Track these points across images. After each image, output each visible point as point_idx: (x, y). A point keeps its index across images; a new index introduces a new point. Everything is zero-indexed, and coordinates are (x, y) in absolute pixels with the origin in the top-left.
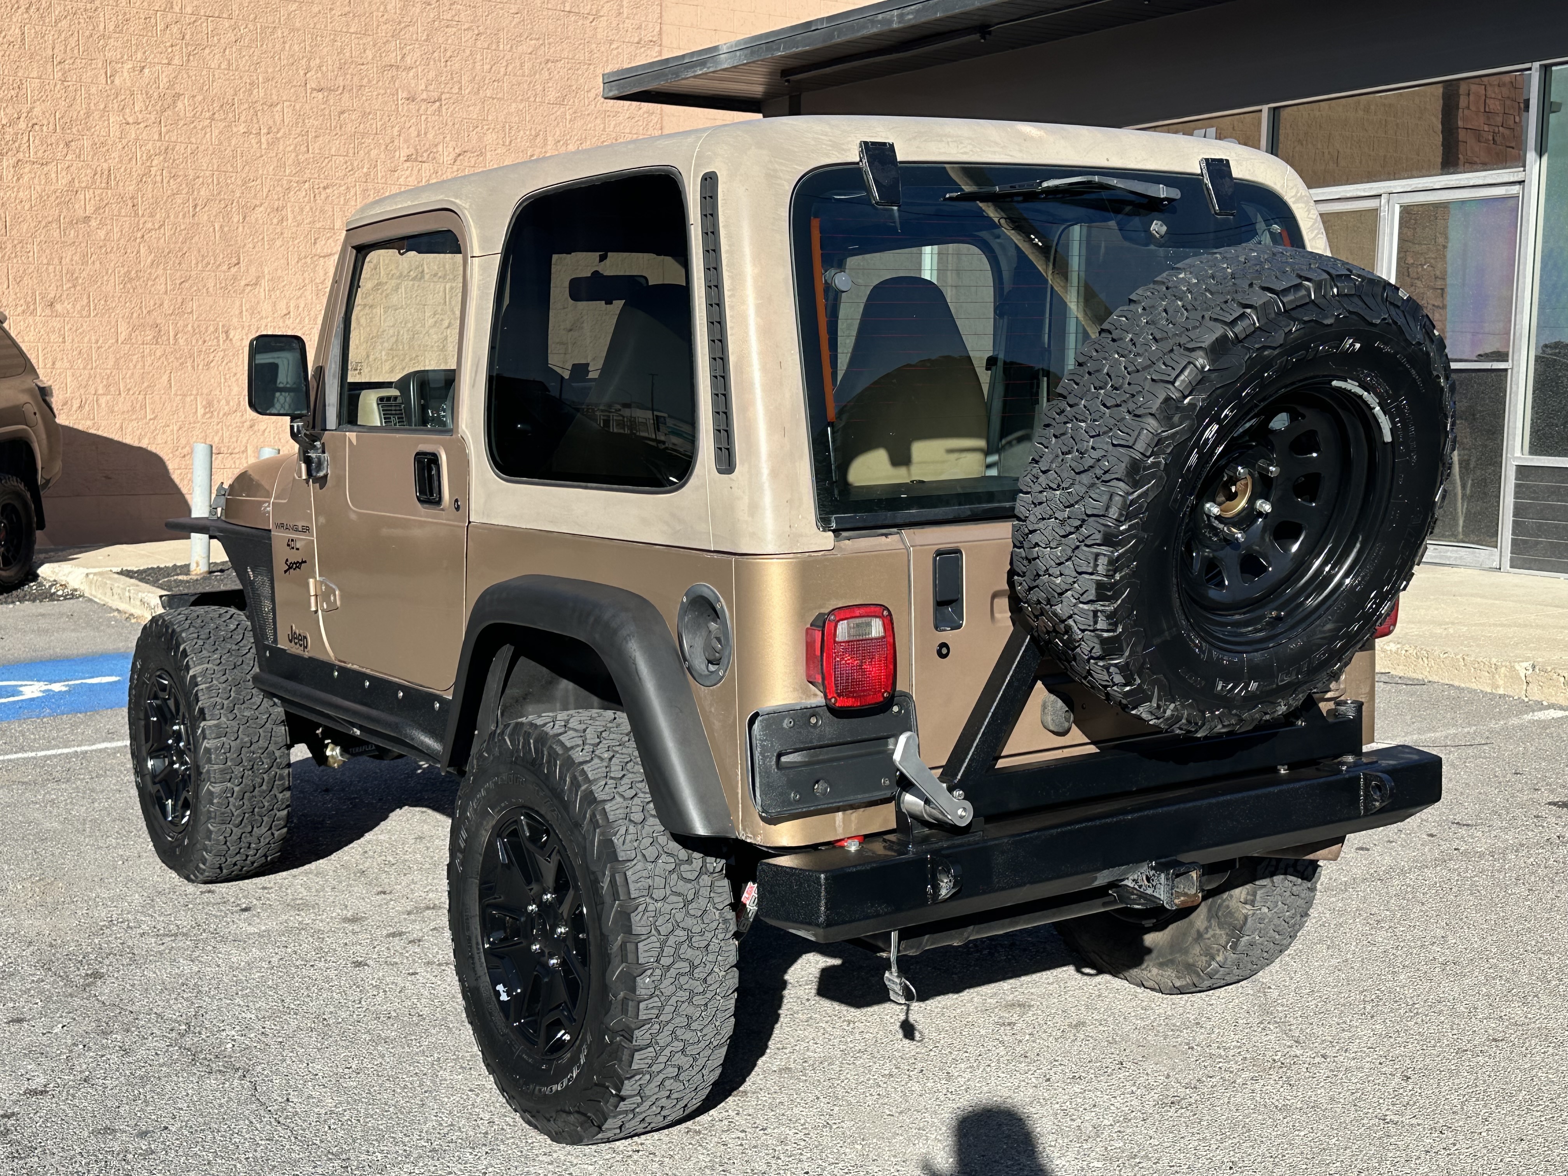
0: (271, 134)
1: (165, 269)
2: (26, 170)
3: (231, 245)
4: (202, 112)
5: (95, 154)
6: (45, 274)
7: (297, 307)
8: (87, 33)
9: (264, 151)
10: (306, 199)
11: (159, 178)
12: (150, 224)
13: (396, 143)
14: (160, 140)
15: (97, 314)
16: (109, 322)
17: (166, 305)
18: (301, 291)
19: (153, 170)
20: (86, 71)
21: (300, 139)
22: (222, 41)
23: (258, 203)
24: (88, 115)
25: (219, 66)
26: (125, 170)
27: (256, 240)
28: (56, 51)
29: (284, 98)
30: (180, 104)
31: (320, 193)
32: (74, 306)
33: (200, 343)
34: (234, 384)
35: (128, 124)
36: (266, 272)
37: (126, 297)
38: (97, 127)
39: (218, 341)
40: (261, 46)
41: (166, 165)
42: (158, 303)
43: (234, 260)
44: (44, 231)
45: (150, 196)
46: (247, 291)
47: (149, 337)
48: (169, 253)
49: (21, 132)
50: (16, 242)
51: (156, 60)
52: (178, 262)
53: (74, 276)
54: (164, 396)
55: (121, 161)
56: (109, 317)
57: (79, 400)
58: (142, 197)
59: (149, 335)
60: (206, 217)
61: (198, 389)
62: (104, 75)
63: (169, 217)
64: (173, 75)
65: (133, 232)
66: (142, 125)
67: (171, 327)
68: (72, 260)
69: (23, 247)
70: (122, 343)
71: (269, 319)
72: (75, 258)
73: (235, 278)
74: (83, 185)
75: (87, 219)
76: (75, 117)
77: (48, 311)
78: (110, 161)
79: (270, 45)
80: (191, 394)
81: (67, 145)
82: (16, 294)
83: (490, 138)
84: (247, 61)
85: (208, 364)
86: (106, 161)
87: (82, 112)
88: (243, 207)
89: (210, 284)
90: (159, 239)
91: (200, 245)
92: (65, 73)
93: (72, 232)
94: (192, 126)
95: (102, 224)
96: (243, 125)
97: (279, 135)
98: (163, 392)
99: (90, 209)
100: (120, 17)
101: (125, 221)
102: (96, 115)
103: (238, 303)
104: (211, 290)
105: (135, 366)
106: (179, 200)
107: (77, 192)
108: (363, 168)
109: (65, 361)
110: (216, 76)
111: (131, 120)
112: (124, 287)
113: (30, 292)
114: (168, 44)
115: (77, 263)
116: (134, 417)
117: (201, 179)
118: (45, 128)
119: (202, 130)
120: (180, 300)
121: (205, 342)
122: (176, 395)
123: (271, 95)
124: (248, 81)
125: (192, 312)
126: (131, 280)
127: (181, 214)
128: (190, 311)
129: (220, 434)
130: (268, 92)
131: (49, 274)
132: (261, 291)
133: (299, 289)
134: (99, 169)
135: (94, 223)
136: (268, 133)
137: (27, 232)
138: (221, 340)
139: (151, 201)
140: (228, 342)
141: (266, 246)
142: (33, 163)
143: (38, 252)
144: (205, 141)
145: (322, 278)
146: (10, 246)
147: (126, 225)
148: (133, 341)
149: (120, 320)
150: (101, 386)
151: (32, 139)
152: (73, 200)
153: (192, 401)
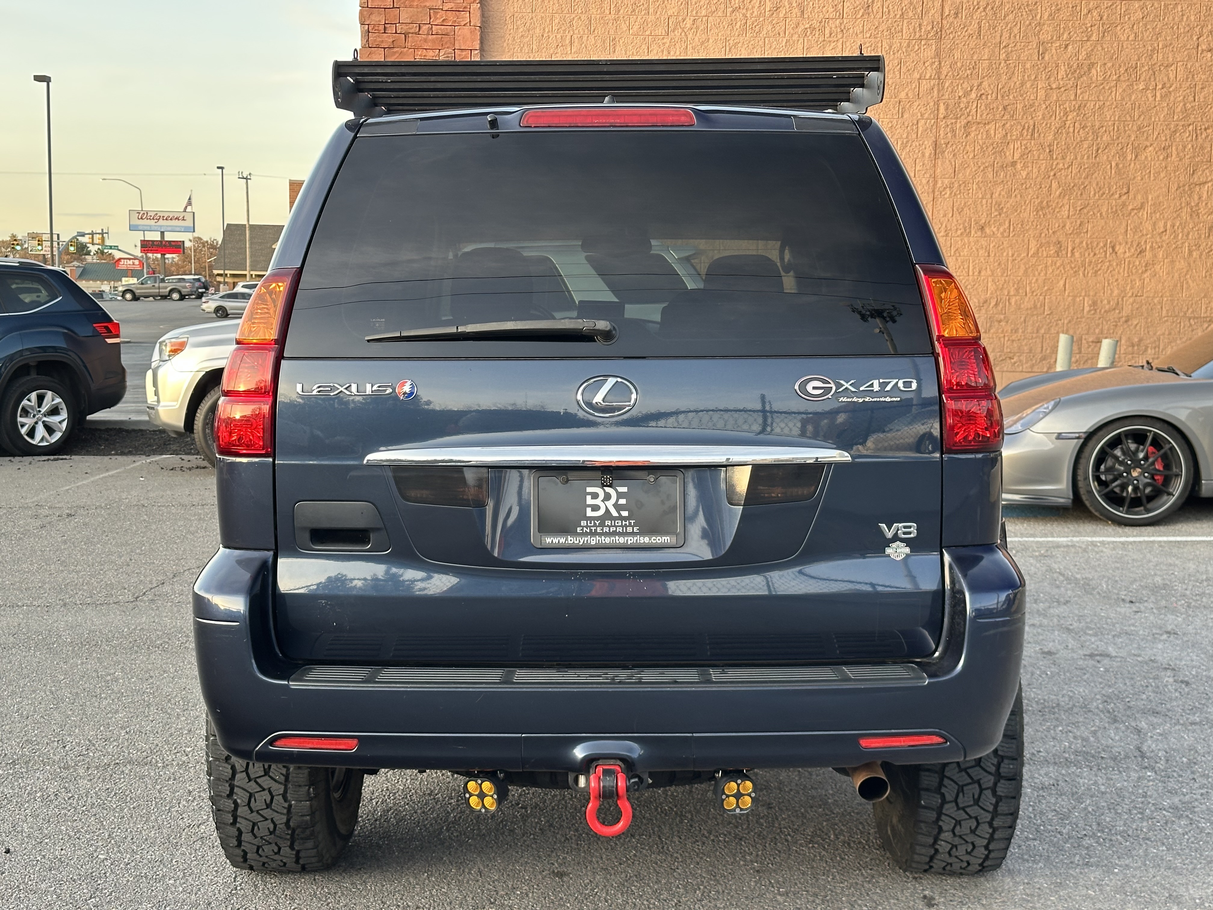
0: (1165, 89)
1: (1069, 199)
2: (974, 128)
3: (1123, 179)
4: (1110, 76)
5: (1024, 114)
6: (979, 206)
7: (1173, 226)
8: (1028, 22)
9: (1157, 103)
10: (1189, 139)
11: (1071, 130)
12: (1061, 165)
14: (1075, 99)
15: (1015, 235)
16: (1023, 241)
17: (1067, 228)
18: (1177, 213)
19: (1068, 123)
20: (1024, 52)
21: (1188, 91)
22: (1132, 19)
23: (1149, 144)
24: (1022, 84)
25: (1128, 38)
26: (1046, 124)
27: (1144, 173)
28: (1003, 38)
29: (1178, 60)
30: (1094, 71)
31: (1201, 134)
32: (998, 229)
33: (1092, 254)
34: (1115, 288)
35: (1051, 89)
36: (1150, 198)
37: (1038, 221)
38: (1028, 93)
39: (1106, 254)
40: (1164, 19)
41: (1078, 119)
42: (1061, 225)
43: (1125, 190)
44: (982, 174)
45: (1063, 143)
46: (1133, 214)
47: (1052, 252)
48: (1073, 187)
49: (971, 101)
50: (961, 182)
51: (1078, 39)
52: (1079, 193)
53: (1001, 207)
54: (1059, 297)
55: (1044, 117)
56: (1024, 236)
57: (996, 300)
58: (1057, 145)
59: (1052, 250)
60: (1105, 157)
61: (1086, 292)
62: (1037, 54)
63: (1076, 159)
64: (1089, 49)
65: (1048, 171)
66: (1063, 89)
67: (1069, 244)
68: (1000, 195)
69: (965, 186)
70: (1031, 256)
71: (1148, 236)
72: (1003, 193)
73: (1124, 205)
74: (1014, 137)
75: (1014, 164)
76: (1012, 87)
77: (979, 233)
78: (1035, 119)
79: (1171, 18)
80: (1080, 296)
81: (1005, 108)
82: (958, 221)
84: (1150, 32)
85: (1096, 272)
86: (1032, 118)
87: (1017, 83)
88: (1136, 148)
89: (1104, 210)
90: (1067, 175)
91: (1098, 179)
92: (1008, 54)
93: (1002, 174)
94: (1101, 87)
96: (1142, 83)
97: (1171, 89)
98: (1059, 293)
99: (1016, 156)
100: (1053, 8)
101: (1042, 164)
102: (1028, 85)
103: (1124, 224)
104: (1104, 214)
105: (1039, 274)
106: (1085, 145)
107: (1008, 143)
109: (988, 269)
110: (1125, 47)
111: (1054, 86)
112: (1037, 214)
113: (967, 220)
114: (1089, 25)
115: (1003, 196)
116: (1035, 313)
117: (1104, 128)
118: (989, 97)
119: (1109, 89)
120: (1078, 222)
121: (1095, 254)
122: (1069, 296)
123: (1168, 58)
124: (1150, 48)
125: (1087, 232)
126: (1042, 209)
127: (1086, 156)
129: (1100, 327)
130: (1166, 56)
131: (982, 206)
132: (1144, 214)
133: (1176, 211)
134: (1026, 125)
135: (1019, 166)
136: (1163, 88)
137: (969, 175)
138: (1108, 253)
139: (1063, 147)
140: (1114, 254)
141: (1152, 178)
142: (979, 123)
143: (976, 189)
144: (1110, 98)
145: (1197, 202)
146: (956, 185)
147: (1043, 168)
148: (1040, 254)
149: (1031, 239)
150: (1013, 289)
151: (979, 105)
152: (1005, 150)
153: (1080, 301)
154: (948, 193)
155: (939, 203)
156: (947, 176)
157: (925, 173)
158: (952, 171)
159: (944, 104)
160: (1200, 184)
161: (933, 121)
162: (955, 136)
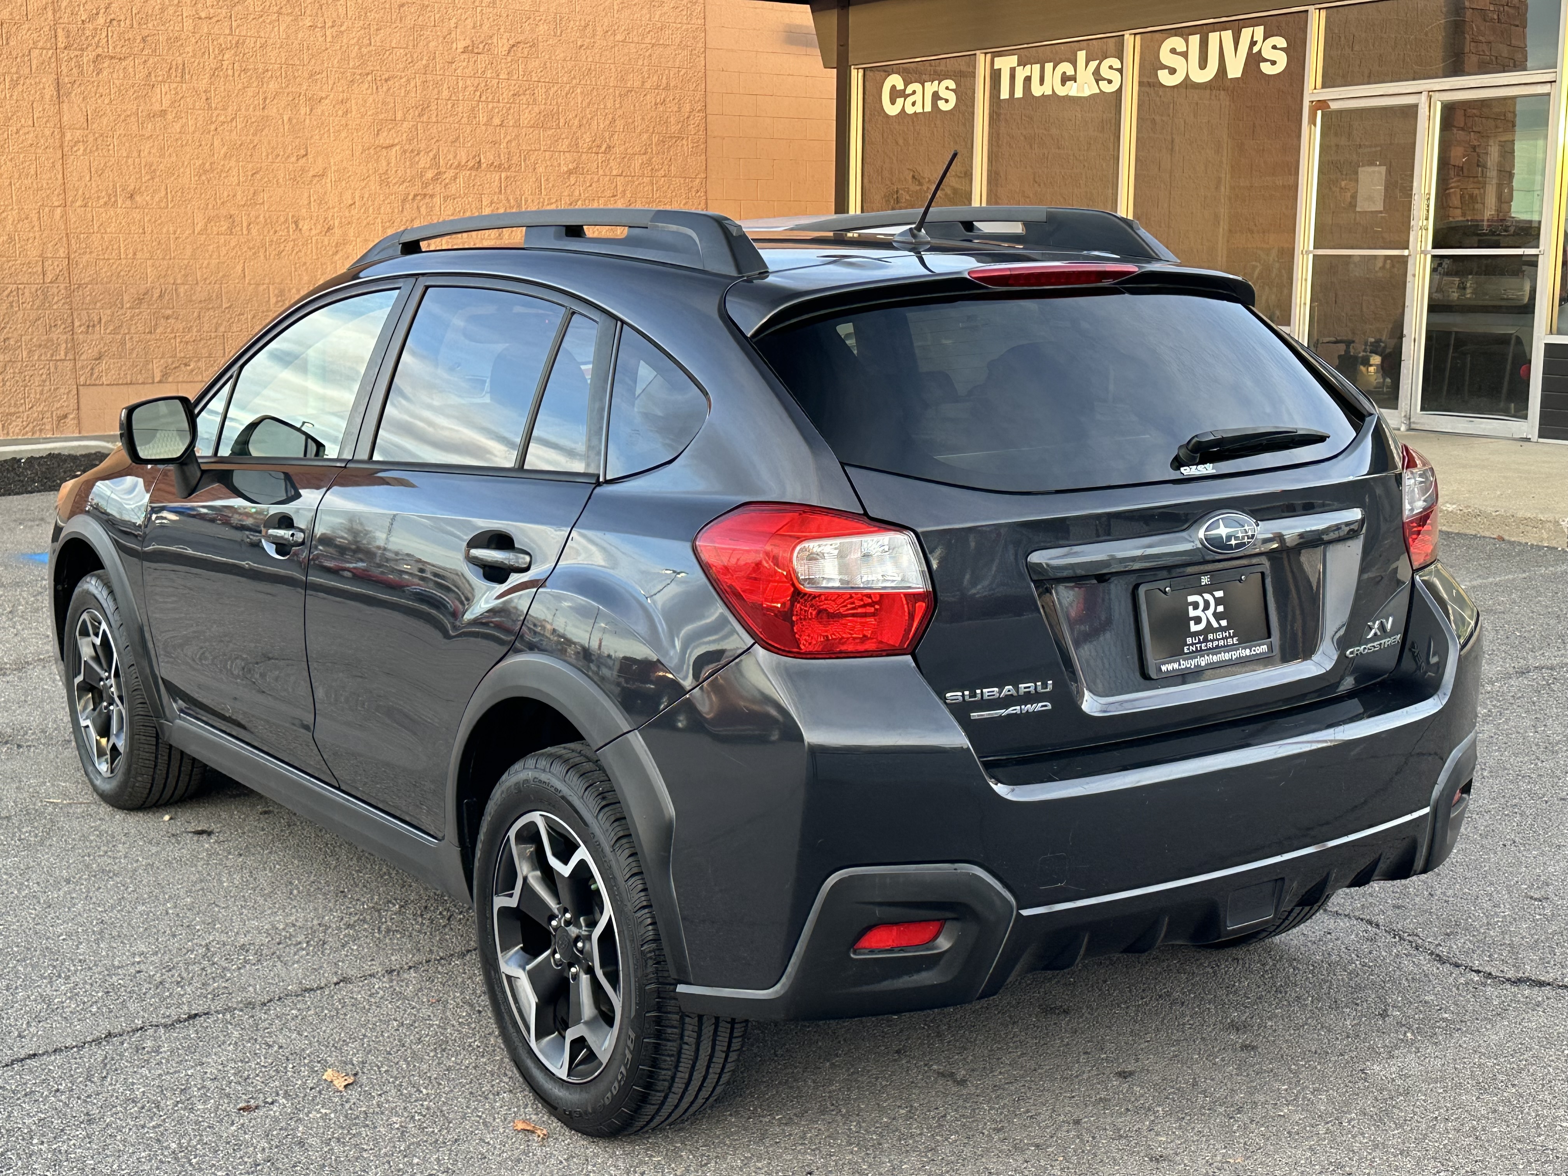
0: (335, 28)
1: (238, 161)
2: (106, 65)
3: (299, 137)
5: (170, 49)
6: (125, 167)
7: (362, 197)
9: (329, 44)
10: (369, 92)
11: (230, 72)
12: (223, 117)
13: (453, 35)
14: (231, 34)
15: (175, 205)
16: (186, 213)
17: (239, 197)
18: (365, 182)
19: (225, 63)
21: (362, 32)
23: (324, 96)
26: (199, 64)
27: (322, 132)
31: (382, 86)
32: (152, 198)
33: (272, 232)
35: (200, 18)
36: (332, 163)
37: (201, 188)
38: (172, 22)
39: (288, 232)
41: (237, 58)
42: (231, 194)
43: (303, 152)
44: (123, 124)
45: (222, 89)
46: (314, 182)
47: (224, 228)
48: (241, 145)
49: (100, 27)
50: (97, 135)
52: (249, 154)
53: (153, 168)
54: (238, 285)
55: (195, 54)
56: (186, 208)
57: (159, 290)
58: (215, 91)
59: (224, 226)
60: (275, 110)
63: (240, 110)
65: (207, 125)
67: (244, 218)
68: (150, 153)
69: (103, 141)
70: (198, 234)
71: (336, 209)
72: (154, 151)
74: (160, 79)
76: (150, 12)
77: (128, 203)
78: (184, 55)
80: (263, 284)
81: (144, 40)
82: (98, 186)
83: (542, 28)
85: (280, 253)
86: (180, 55)
88: (310, 100)
89: (280, 176)
90: (231, 131)
91: (269, 137)
93: (150, 125)
94: (261, 20)
95: (178, 117)
96: (309, 19)
97: (343, 29)
98: (237, 281)
99: (166, 103)
101: (199, 115)
102: (171, 10)
103: (306, 195)
104: (281, 181)
105: (211, 256)
106: (250, 92)
107: (153, 86)
108: (422, 59)
111: (203, 15)
112: (199, 180)
113: (111, 185)
115: (155, 156)
116: (210, 306)
117: (270, 73)
118: (122, 24)
119: (270, 24)
120: (252, 191)
121: (276, 232)
122: (249, 284)
125: (263, 203)
126: (205, 172)
127: (251, 107)
128: (261, 201)
131: (128, 167)
132: (327, 182)
133: (364, 180)
134: (174, 63)
135: (170, 117)
136: (333, 26)
137: (107, 126)
138: (291, 231)
139: (223, 94)
140: (297, 232)
141: (332, 139)
142: (112, 58)
143: (118, 145)
144: (273, 35)
145: (385, 169)
146: (91, 139)
147: (200, 118)
148: (209, 231)
149: (196, 211)
150: (179, 276)
151: (110, 35)
152: (150, 94)
153: (264, 290)
154: (82, 149)
155: (70, 161)
156: (77, 126)
157: (47, 121)
158: (83, 119)
159: (63, 29)
160: (387, 148)
161: (51, 52)
162: (82, 73)
